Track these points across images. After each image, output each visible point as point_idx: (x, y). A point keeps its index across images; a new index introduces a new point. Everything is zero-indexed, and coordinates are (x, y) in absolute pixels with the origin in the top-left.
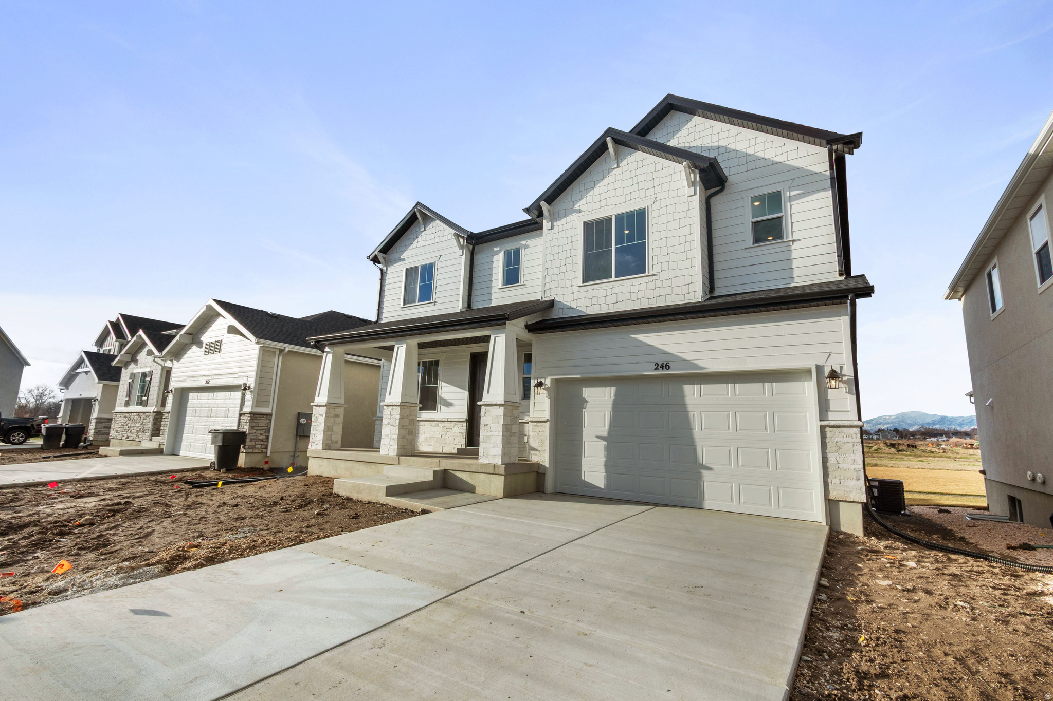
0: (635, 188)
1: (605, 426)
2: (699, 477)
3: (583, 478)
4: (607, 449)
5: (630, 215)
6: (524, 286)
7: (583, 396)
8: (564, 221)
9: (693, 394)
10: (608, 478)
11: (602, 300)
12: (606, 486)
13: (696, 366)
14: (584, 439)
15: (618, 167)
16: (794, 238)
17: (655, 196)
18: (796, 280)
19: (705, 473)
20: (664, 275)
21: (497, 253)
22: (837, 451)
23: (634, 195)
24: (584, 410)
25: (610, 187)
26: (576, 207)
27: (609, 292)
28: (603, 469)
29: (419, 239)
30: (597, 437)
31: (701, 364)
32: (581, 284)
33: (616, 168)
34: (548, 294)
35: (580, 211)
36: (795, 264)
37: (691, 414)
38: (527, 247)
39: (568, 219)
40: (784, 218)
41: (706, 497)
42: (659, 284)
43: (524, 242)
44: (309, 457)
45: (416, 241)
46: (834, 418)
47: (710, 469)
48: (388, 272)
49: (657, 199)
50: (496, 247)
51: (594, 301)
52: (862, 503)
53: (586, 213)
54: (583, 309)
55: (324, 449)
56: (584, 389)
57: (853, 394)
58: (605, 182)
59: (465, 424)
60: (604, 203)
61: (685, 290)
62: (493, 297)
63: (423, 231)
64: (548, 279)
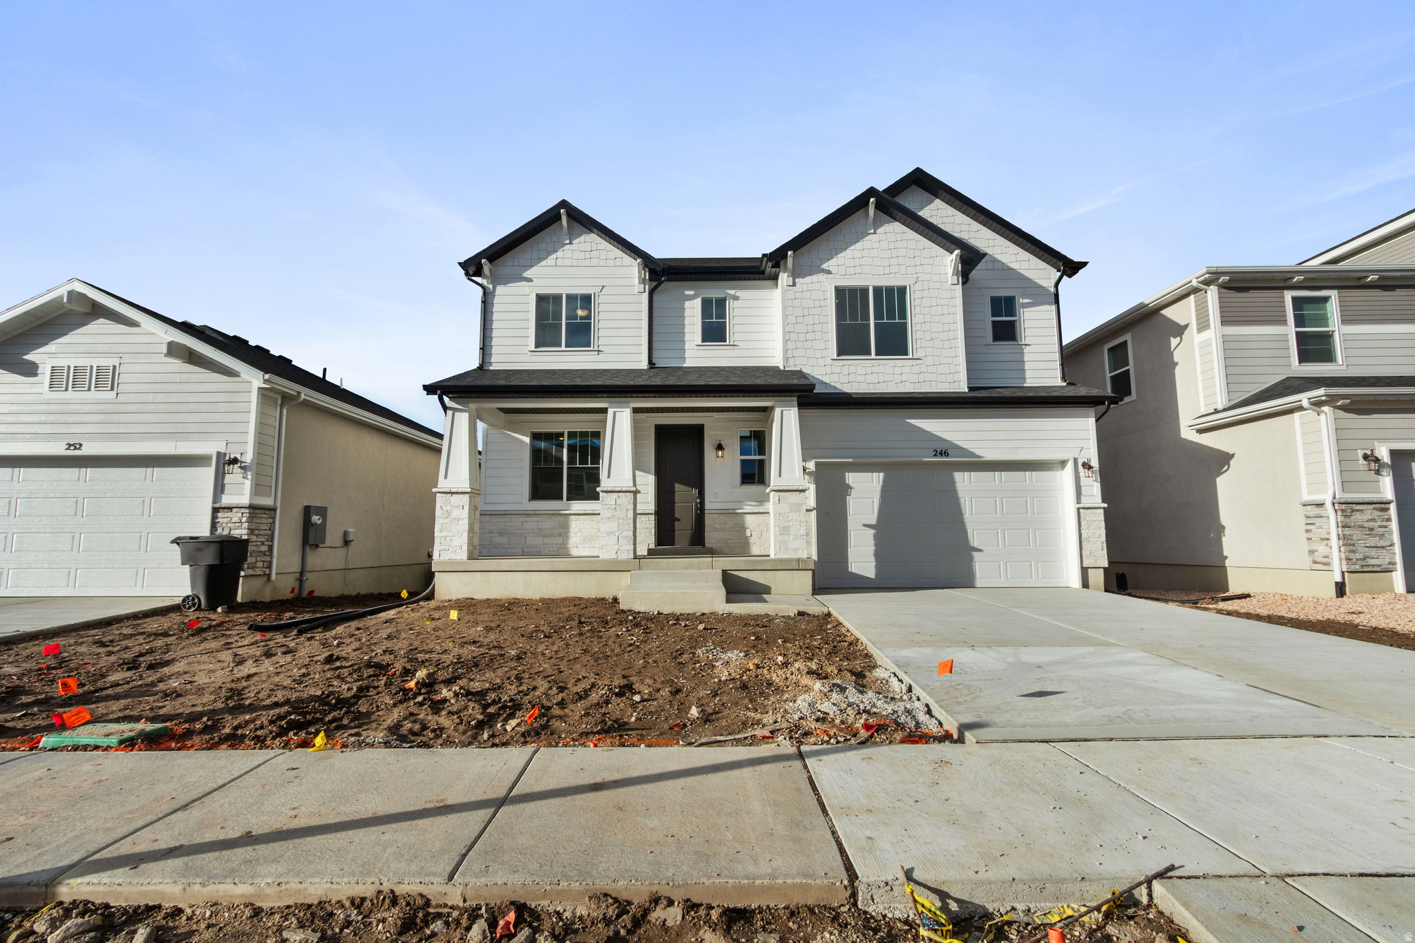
0: (894, 261)
1: (873, 513)
2: (971, 559)
3: (850, 570)
4: (876, 537)
5: (890, 290)
6: (735, 347)
7: (847, 482)
8: (808, 279)
9: (964, 482)
10: (878, 567)
11: (861, 378)
12: (876, 575)
13: (973, 455)
14: (849, 528)
15: (875, 233)
16: (1026, 343)
17: (916, 276)
18: (1028, 381)
19: (975, 554)
20: (929, 361)
21: (691, 298)
22: (1088, 528)
23: (894, 269)
24: (848, 497)
25: (866, 253)
26: (825, 266)
27: (869, 370)
28: (873, 559)
29: (560, 254)
30: (865, 525)
31: (978, 452)
32: (835, 357)
33: (872, 234)
34: (791, 362)
35: (829, 272)
36: (1027, 366)
37: (962, 500)
38: (736, 298)
39: (815, 278)
40: (1018, 322)
41: (978, 576)
42: (924, 369)
43: (732, 292)
44: (434, 572)
45: (554, 256)
46: (1086, 502)
47: (980, 550)
48: (497, 292)
49: (919, 279)
50: (690, 289)
51: (852, 378)
52: (1104, 568)
53: (837, 276)
54: (838, 386)
55: (470, 558)
56: (847, 474)
57: (1098, 482)
58: (859, 245)
59: (652, 517)
60: (858, 270)
61: (950, 378)
62: (687, 354)
63: (568, 244)
64: (791, 345)
